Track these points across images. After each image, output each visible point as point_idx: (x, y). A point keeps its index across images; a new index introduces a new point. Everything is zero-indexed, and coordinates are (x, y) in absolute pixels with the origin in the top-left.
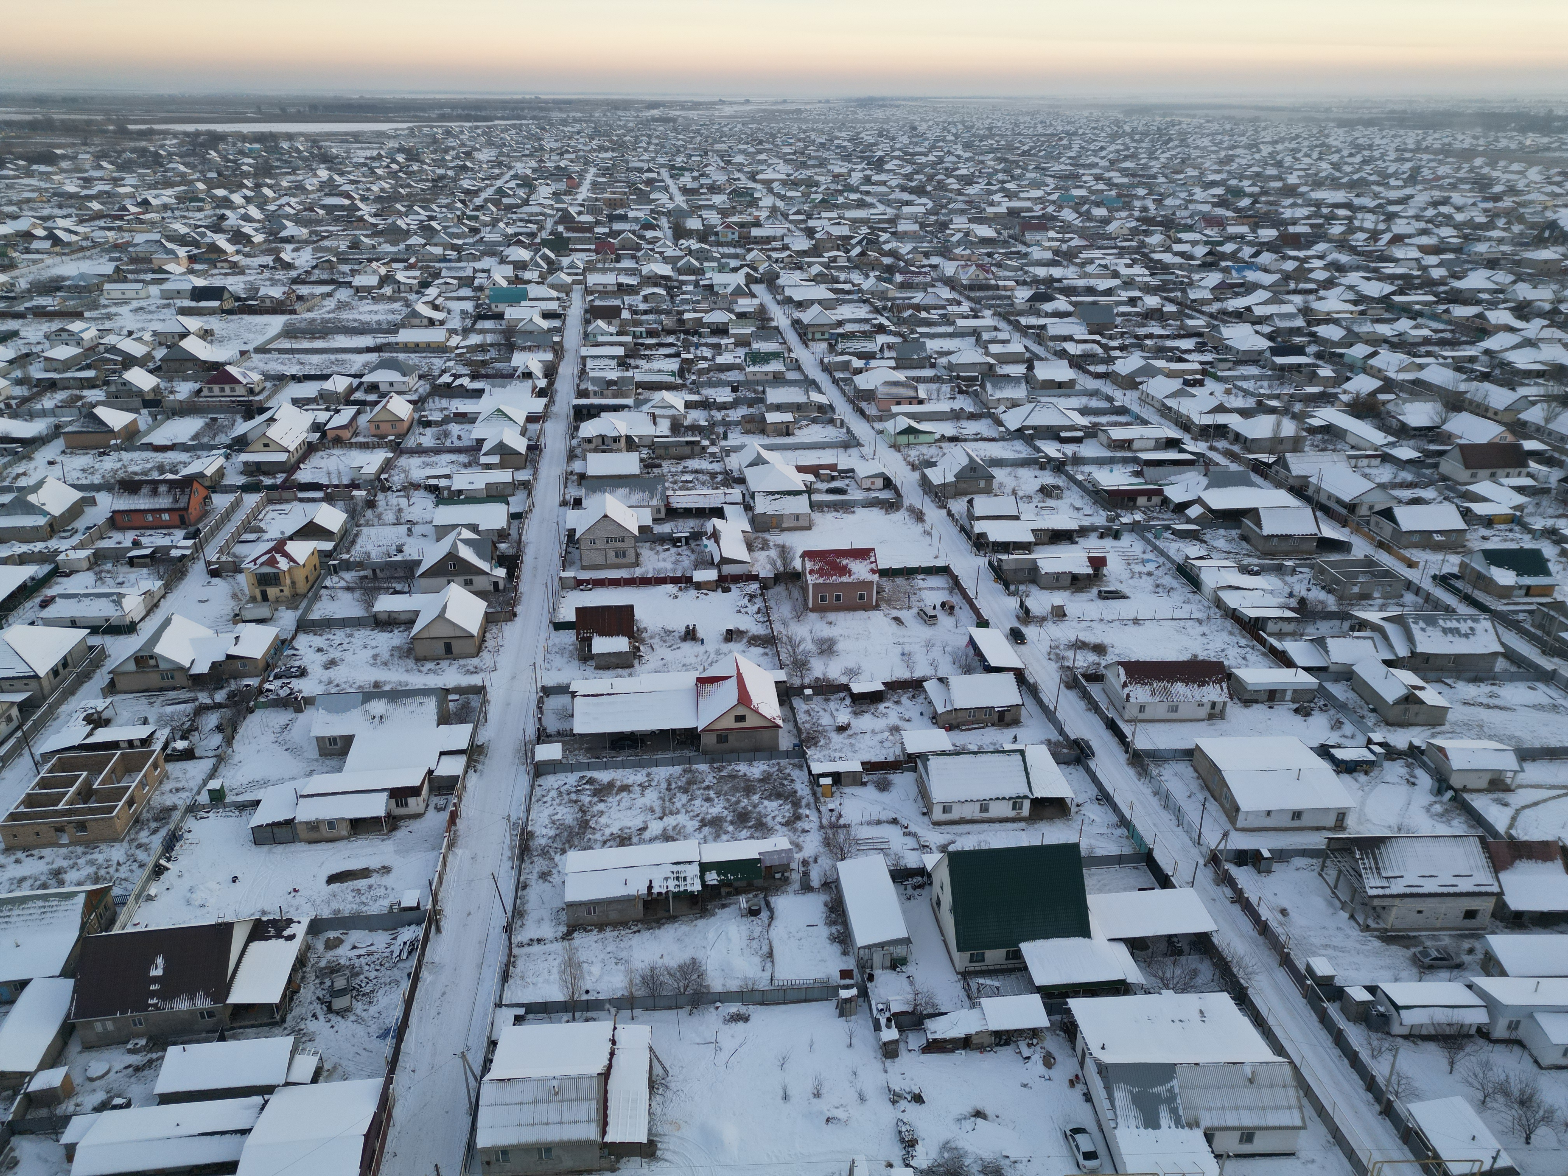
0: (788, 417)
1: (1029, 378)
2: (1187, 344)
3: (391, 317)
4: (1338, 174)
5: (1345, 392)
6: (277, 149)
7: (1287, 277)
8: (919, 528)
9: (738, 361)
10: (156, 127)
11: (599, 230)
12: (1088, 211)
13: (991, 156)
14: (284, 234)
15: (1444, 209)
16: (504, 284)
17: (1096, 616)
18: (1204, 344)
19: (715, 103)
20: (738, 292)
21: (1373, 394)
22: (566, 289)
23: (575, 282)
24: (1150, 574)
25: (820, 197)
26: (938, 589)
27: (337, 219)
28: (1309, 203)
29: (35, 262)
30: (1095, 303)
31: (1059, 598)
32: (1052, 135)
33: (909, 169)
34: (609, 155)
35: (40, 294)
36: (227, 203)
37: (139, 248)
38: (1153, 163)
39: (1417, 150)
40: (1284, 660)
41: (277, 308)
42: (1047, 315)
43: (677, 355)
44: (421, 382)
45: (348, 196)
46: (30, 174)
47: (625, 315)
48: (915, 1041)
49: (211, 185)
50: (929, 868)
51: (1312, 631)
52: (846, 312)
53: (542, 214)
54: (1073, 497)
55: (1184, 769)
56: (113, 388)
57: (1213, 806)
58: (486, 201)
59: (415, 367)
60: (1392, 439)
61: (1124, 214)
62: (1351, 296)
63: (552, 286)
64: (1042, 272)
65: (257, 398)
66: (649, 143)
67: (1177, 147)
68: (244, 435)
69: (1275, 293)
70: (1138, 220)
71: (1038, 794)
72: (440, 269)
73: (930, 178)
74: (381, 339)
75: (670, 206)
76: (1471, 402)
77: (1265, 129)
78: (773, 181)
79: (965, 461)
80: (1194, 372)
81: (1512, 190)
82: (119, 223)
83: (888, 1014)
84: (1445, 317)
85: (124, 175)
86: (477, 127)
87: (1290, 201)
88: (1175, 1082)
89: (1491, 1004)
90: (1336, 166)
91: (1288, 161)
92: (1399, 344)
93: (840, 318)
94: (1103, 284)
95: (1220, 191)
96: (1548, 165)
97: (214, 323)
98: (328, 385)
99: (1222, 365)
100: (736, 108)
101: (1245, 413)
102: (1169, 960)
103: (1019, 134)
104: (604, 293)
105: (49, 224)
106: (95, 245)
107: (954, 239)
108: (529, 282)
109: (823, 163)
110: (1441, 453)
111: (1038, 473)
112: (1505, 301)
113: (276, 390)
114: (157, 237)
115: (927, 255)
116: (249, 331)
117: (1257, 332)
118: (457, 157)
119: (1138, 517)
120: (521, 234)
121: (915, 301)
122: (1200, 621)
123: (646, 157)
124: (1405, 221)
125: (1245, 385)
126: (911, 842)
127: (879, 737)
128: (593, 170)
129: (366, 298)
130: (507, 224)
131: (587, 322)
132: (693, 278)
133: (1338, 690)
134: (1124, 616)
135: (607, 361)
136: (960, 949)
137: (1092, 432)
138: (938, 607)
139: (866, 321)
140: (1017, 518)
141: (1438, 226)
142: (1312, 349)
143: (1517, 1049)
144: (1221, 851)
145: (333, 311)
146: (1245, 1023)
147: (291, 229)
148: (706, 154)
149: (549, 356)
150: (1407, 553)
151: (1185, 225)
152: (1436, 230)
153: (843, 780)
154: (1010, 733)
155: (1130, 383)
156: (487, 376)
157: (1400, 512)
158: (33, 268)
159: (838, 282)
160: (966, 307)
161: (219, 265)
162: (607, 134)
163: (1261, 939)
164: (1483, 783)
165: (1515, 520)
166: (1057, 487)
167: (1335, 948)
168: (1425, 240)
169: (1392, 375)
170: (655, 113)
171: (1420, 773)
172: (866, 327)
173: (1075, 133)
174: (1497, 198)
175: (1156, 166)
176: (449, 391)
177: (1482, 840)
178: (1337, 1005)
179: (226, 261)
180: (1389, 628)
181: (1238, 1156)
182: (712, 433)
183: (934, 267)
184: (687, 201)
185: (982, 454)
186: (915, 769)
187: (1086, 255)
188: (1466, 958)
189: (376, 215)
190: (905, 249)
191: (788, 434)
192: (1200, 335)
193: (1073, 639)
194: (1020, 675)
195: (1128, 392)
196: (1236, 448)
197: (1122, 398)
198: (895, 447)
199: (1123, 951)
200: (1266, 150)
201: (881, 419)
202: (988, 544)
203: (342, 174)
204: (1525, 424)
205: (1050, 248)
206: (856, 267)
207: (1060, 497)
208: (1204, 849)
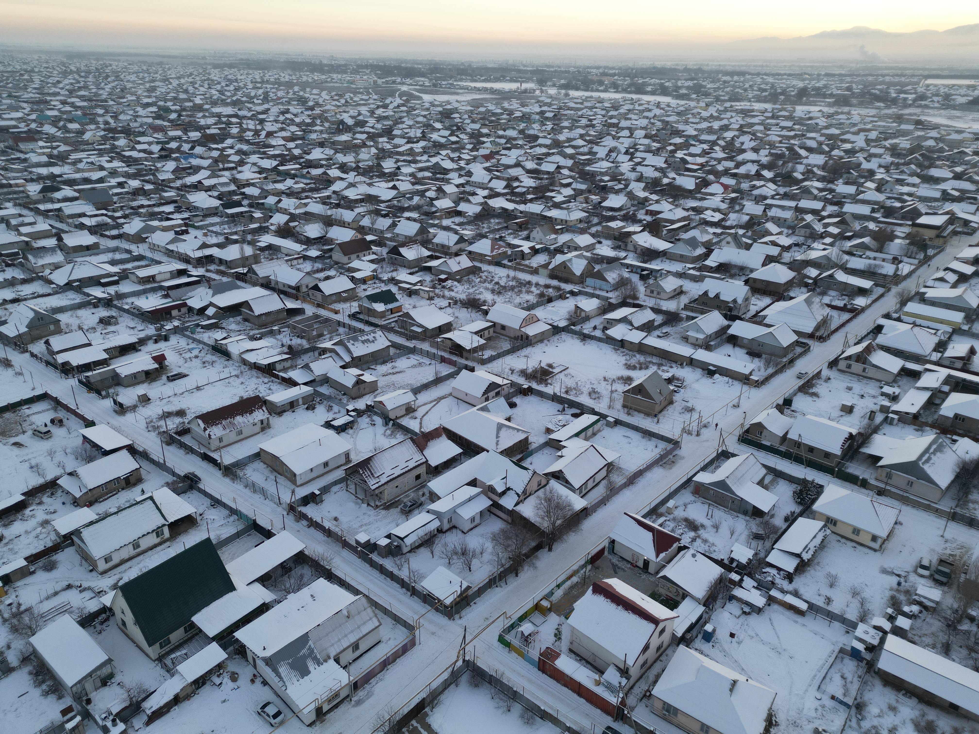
1: (61, 247)
2: (169, 208)
4: (223, 97)
5: (272, 225)
7: (216, 161)
8: (10, 372)
12: (65, 127)
15: (288, 116)
17: (171, 393)
18: (180, 207)
21: (287, 223)
24: (196, 357)
26: (44, 411)
28: (213, 115)
31: (141, 390)
38: (101, 92)
39: (262, 82)
40: (292, 383)
42: (59, 201)
48: (138, 722)
50: (108, 604)
51: (300, 362)
54: (126, 321)
55: (258, 465)
57: (281, 479)
60: (305, 247)
61: (93, 127)
62: (256, 169)
64: (44, 171)
69: (213, 171)
70: (104, 130)
71: (171, 519)
76: (336, 220)
77: (169, 69)
79: (31, 315)
80: (180, 226)
81: (317, 104)
83: (111, 718)
84: (308, 175)
87: (201, 114)
88: (310, 643)
89: (438, 515)
90: (221, 92)
91: (191, 90)
92: (290, 193)
94: (96, 175)
95: (154, 109)
96: (330, 90)
99: (196, 219)
101: (220, 246)
102: (286, 578)
110: (331, 250)
111: (94, 310)
112: (334, 164)
119: (176, 323)
122: (237, 376)
125: (214, 229)
126: (88, 594)
127: (34, 534)
133: (324, 390)
134: (189, 387)
136: (150, 645)
137: (124, 276)
138: (49, 423)
140: (89, 345)
142: (245, 202)
143: (454, 530)
144: (294, 502)
146: (336, 589)
150: (332, 307)
151: (139, 132)
153: (13, 579)
154: (137, 490)
155: (138, 238)
157: (322, 285)
163: (329, 540)
164: (403, 412)
165: (375, 277)
166: (113, 317)
167: (366, 525)
169: (293, 211)
171: (376, 418)
174: (312, 109)
175: (104, 94)
177: (411, 439)
178: (376, 553)
180: (337, 348)
181: (354, 661)
185: (44, 307)
186: (73, 544)
187: (74, 156)
188: (423, 499)
193: (161, 412)
194: (131, 449)
195: (140, 245)
196: (222, 268)
197: (137, 249)
199: (258, 586)
200: (175, 83)
202: (73, 368)
204: (363, 227)
205: (44, 154)
207: (116, 323)
208: (284, 506)
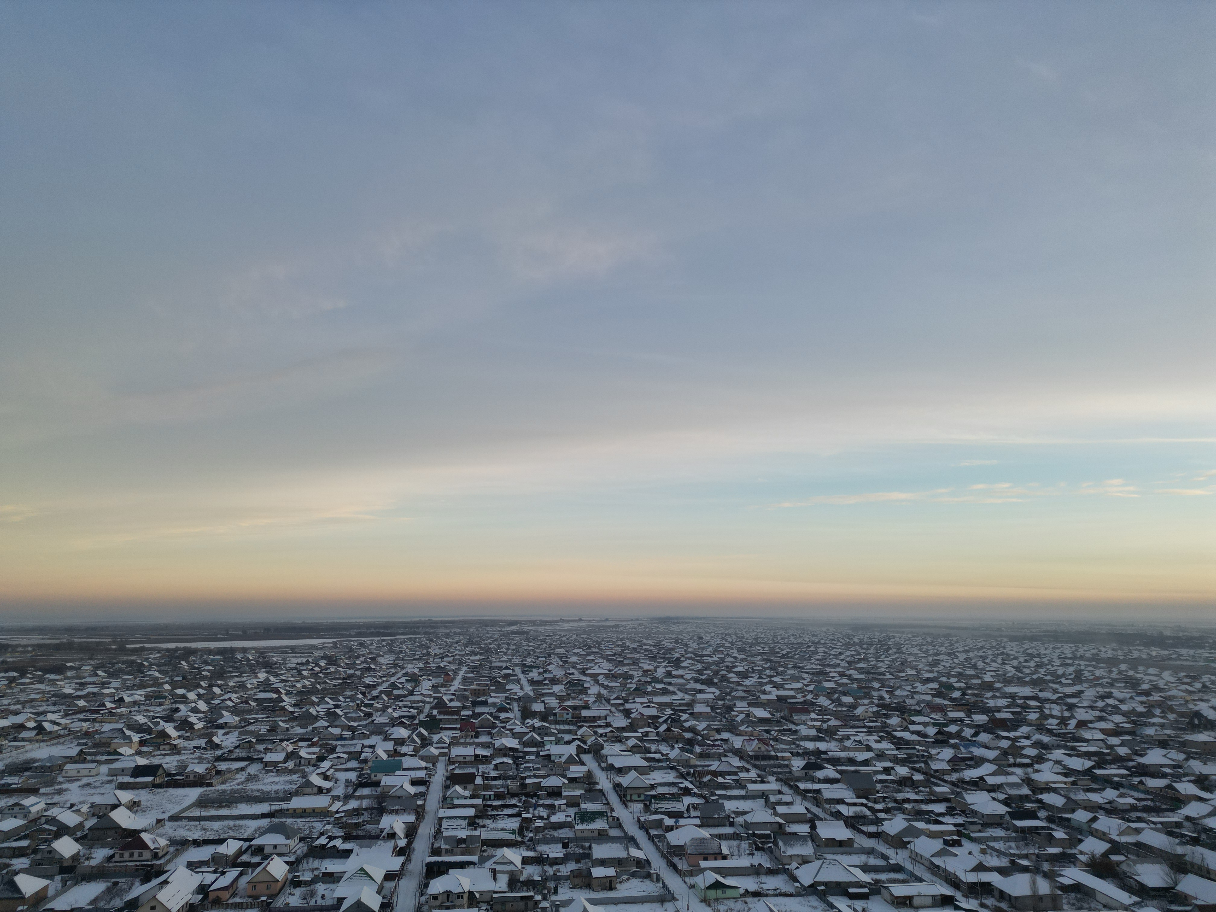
0: (610, 872)
3: (288, 787)
6: (233, 660)
9: (569, 819)
10: (147, 646)
11: (465, 713)
13: (759, 658)
14: (220, 722)
16: (384, 756)
19: (557, 621)
20: (571, 761)
22: (433, 760)
23: (441, 754)
25: (634, 686)
27: (264, 709)
29: (17, 748)
30: (856, 772)
32: (802, 643)
33: (699, 666)
34: (478, 657)
35: (10, 775)
36: (184, 699)
37: (103, 735)
41: (199, 781)
43: (518, 815)
44: (301, 844)
45: (277, 691)
46: (41, 682)
47: (479, 780)
49: (175, 685)
52: (657, 777)
53: (422, 702)
56: (39, 857)
58: (381, 692)
59: (299, 830)
63: (423, 758)
65: (158, 862)
66: (508, 649)
67: (895, 653)
68: (137, 899)
72: (336, 746)
73: (716, 673)
74: (276, 806)
75: (521, 694)
78: (599, 675)
82: (95, 716)
85: (111, 680)
86: (383, 640)
93: (653, 782)
97: (143, 796)
98: (221, 849)
100: (572, 624)
103: (778, 643)
104: (463, 762)
105: (41, 718)
106: (71, 732)
107: (739, 719)
108: (405, 755)
109: (635, 662)
113: (177, 853)
114: (120, 726)
115: (718, 731)
116: (170, 802)
117: (994, 799)
118: (365, 661)
120: (404, 717)
121: (712, 768)
123: (505, 658)
124: (1083, 710)
128: (464, 669)
129: (271, 771)
130: (394, 710)
131: (447, 787)
132: (535, 749)
135: (460, 822)
139: (674, 784)
141: (1110, 714)
145: (242, 783)
147: (227, 717)
148: (549, 656)
149: (412, 818)
152: (1109, 717)
156: (357, 838)
158: (14, 753)
159: (650, 753)
160: (753, 773)
161: (162, 747)
162: (478, 644)
168: (1103, 725)
170: (514, 628)
172: (674, 790)
173: (819, 643)
176: (323, 852)
179: (169, 744)
182: (545, 888)
183: (725, 741)
184: (533, 690)
189: (294, 705)
190: (701, 726)
191: (611, 888)
192: (948, 800)
198: (705, 901)
201: (691, 874)
203: (276, 675)
206: (663, 740)
